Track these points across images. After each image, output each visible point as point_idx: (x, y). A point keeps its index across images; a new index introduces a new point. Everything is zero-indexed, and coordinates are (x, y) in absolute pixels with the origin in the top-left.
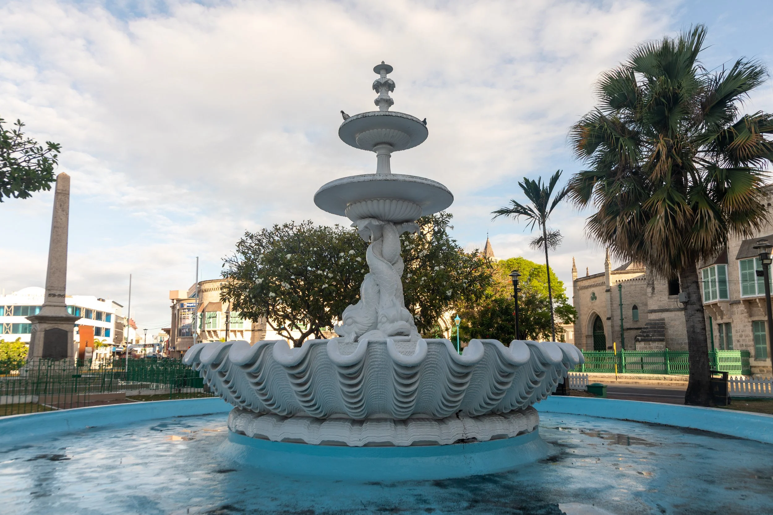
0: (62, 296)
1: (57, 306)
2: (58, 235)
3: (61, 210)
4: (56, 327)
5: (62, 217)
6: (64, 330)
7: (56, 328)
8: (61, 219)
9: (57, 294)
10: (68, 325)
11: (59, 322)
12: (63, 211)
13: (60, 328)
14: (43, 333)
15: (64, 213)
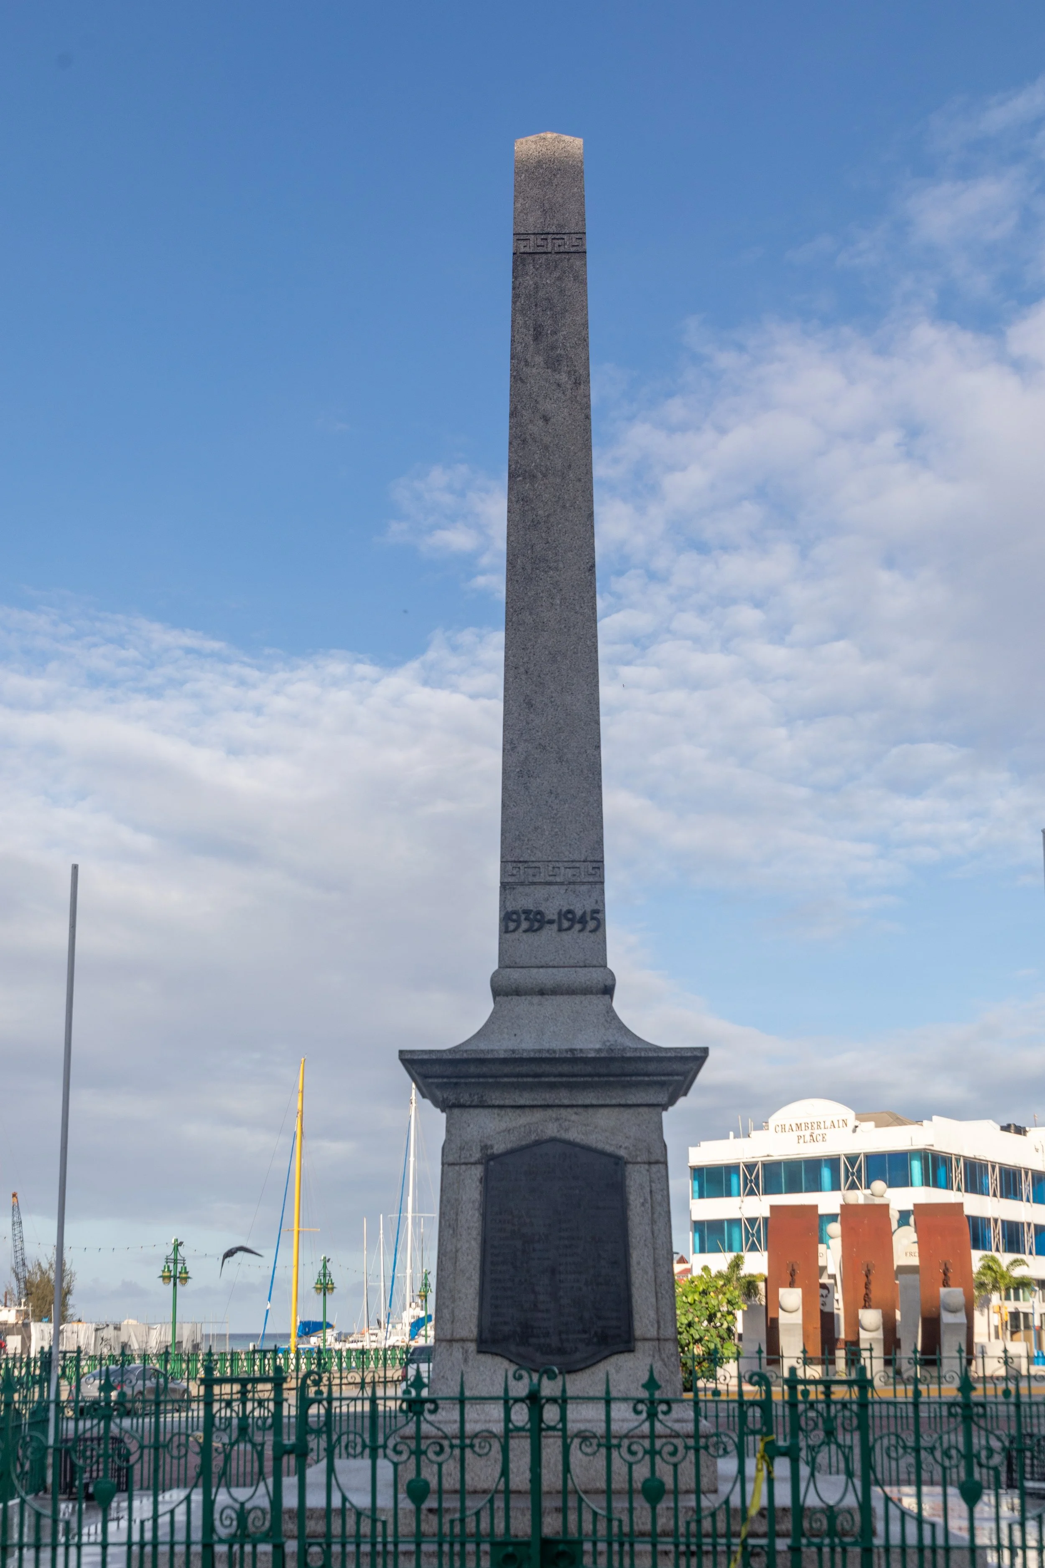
0: (583, 920)
1: (555, 991)
2: (535, 525)
3: (539, 359)
4: (552, 1130)
5: (547, 406)
6: (602, 1153)
7: (553, 1140)
8: (546, 419)
9: (551, 913)
10: (627, 1114)
11: (564, 1096)
12: (553, 364)
13: (573, 1135)
14: (477, 1172)
15: (564, 378)
